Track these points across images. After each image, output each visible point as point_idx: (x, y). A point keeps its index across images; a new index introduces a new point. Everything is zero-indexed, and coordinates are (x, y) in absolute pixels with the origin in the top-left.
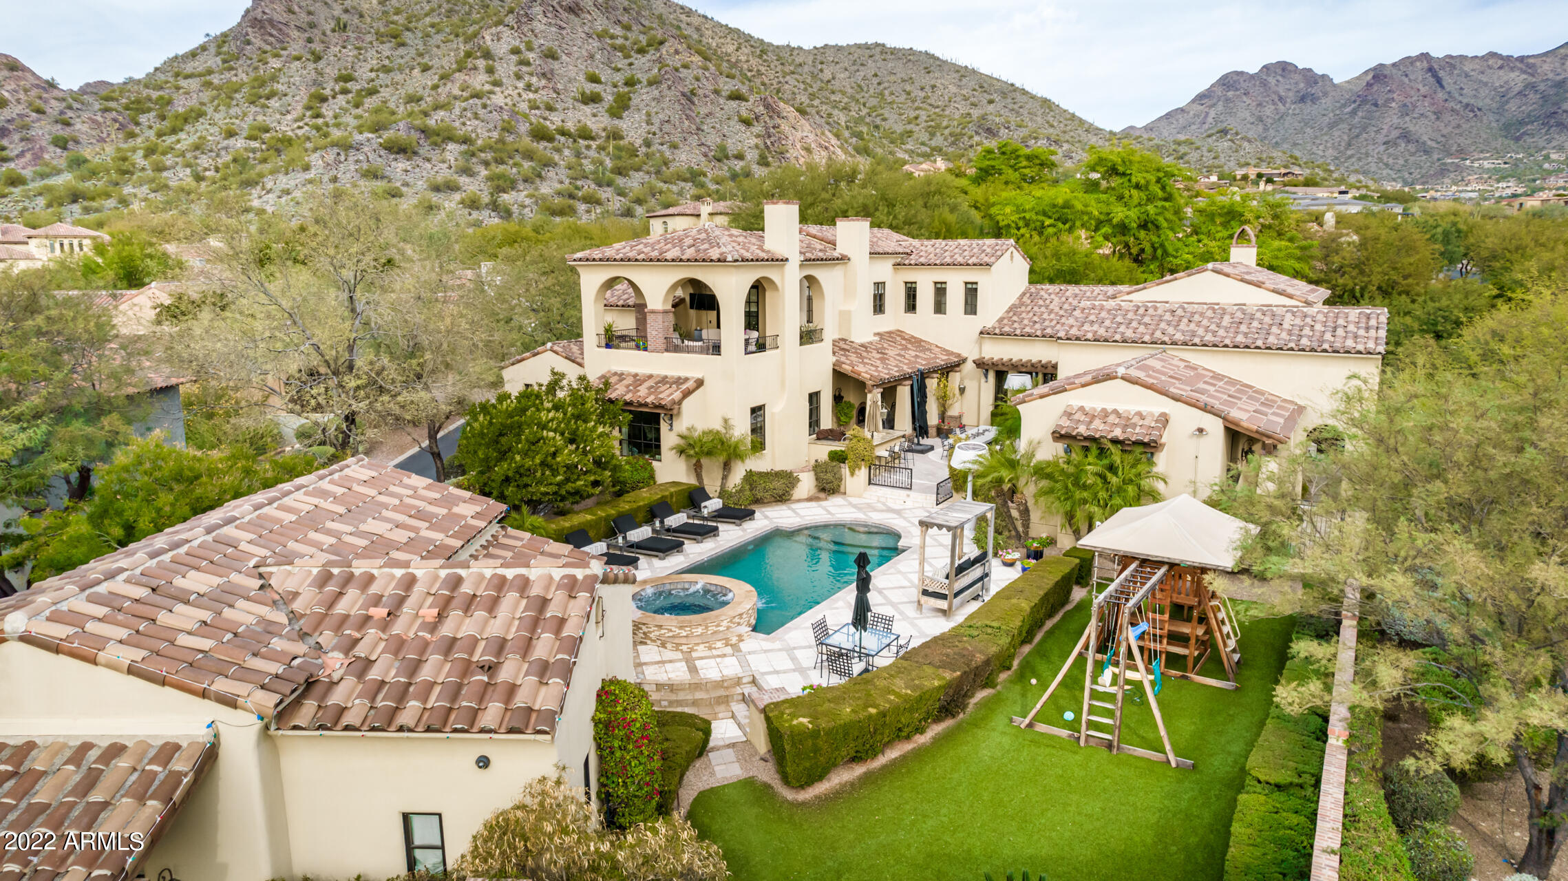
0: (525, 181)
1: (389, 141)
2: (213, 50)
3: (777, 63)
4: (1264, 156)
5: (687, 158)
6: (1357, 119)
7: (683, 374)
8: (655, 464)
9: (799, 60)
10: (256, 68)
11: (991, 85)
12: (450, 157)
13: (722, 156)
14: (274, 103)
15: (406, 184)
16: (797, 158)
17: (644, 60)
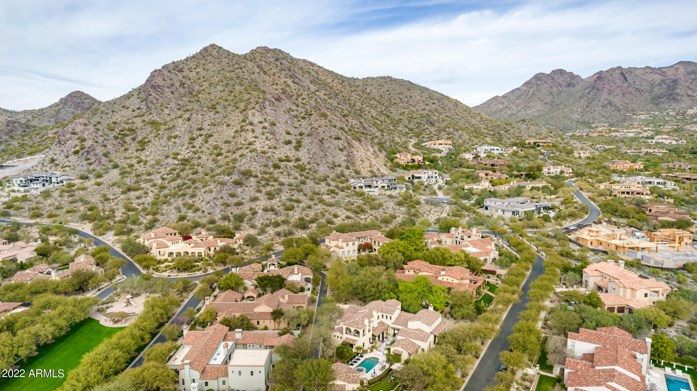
0: (277, 194)
3: (348, 86)
4: (538, 132)
5: (323, 170)
6: (590, 96)
7: (356, 339)
8: (353, 351)
9: (357, 84)
10: (160, 114)
11: (434, 96)
12: (253, 184)
13: (334, 166)
14: (177, 140)
15: (243, 199)
16: (359, 165)
17: (305, 123)
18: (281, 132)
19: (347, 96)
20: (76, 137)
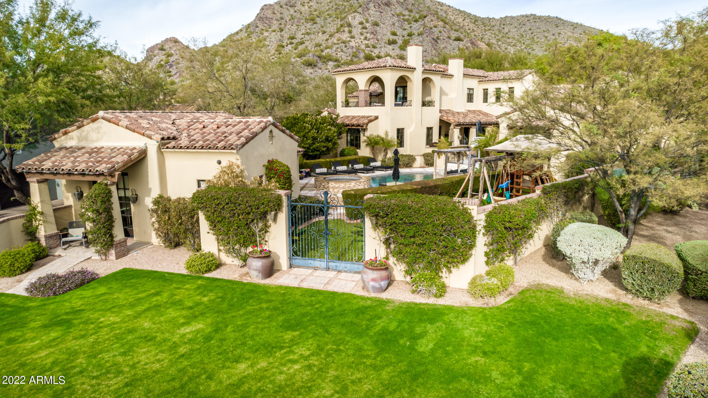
1: (305, 61)
2: (244, 31)
3: (482, 26)
7: (370, 115)
8: (358, 150)
9: (493, 24)
10: (259, 36)
12: (329, 67)
14: (264, 49)
17: (417, 25)
18: (385, 32)
19: (480, 35)
20: (164, 52)
